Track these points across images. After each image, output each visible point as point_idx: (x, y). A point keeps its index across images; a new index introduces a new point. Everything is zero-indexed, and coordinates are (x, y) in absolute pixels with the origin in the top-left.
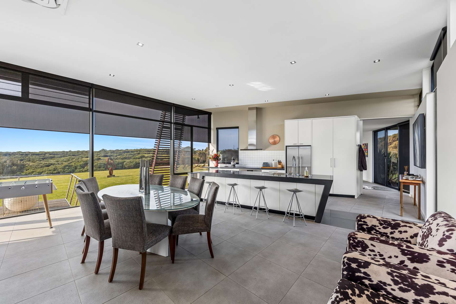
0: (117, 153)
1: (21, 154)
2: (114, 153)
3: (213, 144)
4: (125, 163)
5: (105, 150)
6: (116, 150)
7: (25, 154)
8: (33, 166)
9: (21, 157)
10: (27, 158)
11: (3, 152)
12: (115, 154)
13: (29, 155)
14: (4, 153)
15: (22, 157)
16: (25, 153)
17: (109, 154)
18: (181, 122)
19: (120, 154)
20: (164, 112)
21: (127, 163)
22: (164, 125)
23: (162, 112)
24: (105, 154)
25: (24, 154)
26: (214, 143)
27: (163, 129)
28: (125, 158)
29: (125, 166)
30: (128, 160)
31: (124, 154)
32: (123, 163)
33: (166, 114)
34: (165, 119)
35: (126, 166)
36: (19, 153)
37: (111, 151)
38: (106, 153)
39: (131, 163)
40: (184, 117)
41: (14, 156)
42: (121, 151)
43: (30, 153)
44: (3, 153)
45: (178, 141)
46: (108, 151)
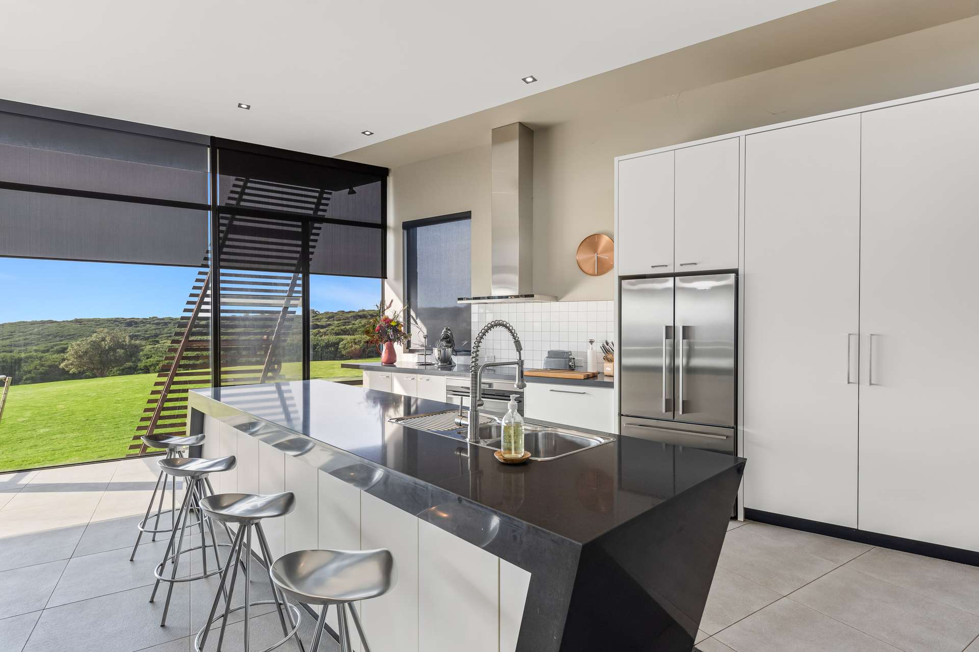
0: (340, 320)
1: (156, 321)
2: (334, 320)
3: (394, 283)
4: (342, 343)
5: (316, 312)
6: (339, 312)
7: (162, 321)
8: (161, 349)
9: (155, 329)
10: (166, 330)
11: (125, 318)
12: (336, 322)
13: (169, 325)
14: (128, 321)
15: (157, 329)
16: (163, 319)
17: (323, 323)
18: (311, 212)
19: (345, 323)
20: (241, 180)
21: (345, 345)
22: (236, 223)
23: (237, 180)
24: (315, 323)
25: (162, 323)
26: (396, 279)
27: (230, 236)
28: (345, 332)
29: (341, 352)
30: (349, 338)
31: (354, 322)
32: (338, 344)
33: (249, 185)
34: (242, 203)
35: (344, 352)
36: (154, 321)
37: (328, 316)
38: (317, 319)
39: (355, 343)
40: (321, 193)
41: (144, 326)
42: (349, 315)
43: (172, 319)
44: (126, 320)
45: (291, 275)
46: (322, 314)
